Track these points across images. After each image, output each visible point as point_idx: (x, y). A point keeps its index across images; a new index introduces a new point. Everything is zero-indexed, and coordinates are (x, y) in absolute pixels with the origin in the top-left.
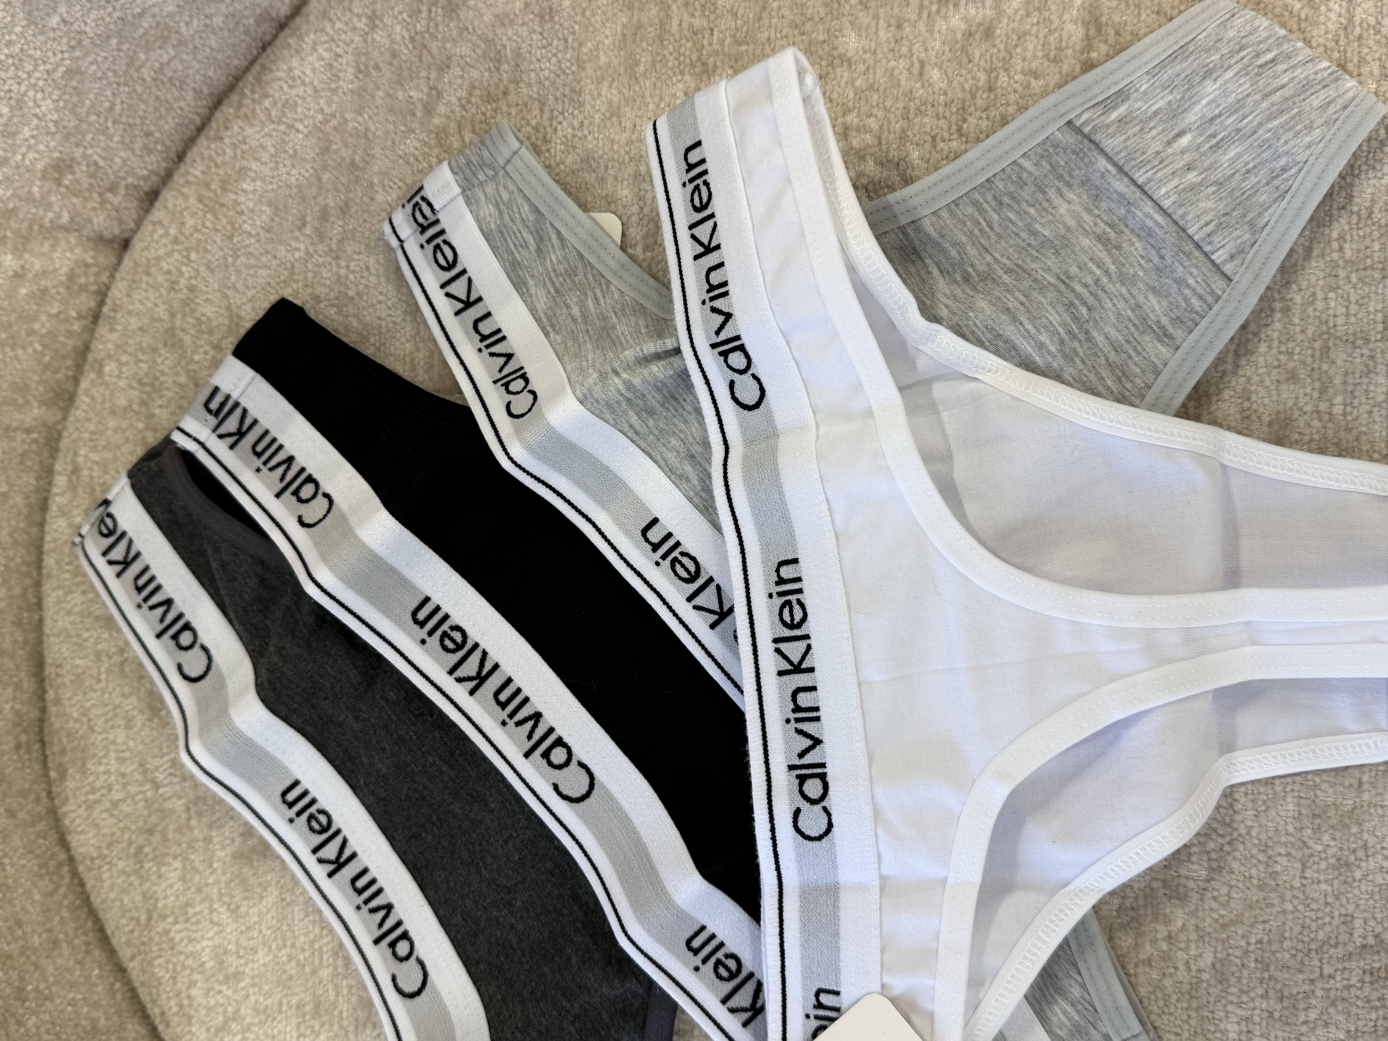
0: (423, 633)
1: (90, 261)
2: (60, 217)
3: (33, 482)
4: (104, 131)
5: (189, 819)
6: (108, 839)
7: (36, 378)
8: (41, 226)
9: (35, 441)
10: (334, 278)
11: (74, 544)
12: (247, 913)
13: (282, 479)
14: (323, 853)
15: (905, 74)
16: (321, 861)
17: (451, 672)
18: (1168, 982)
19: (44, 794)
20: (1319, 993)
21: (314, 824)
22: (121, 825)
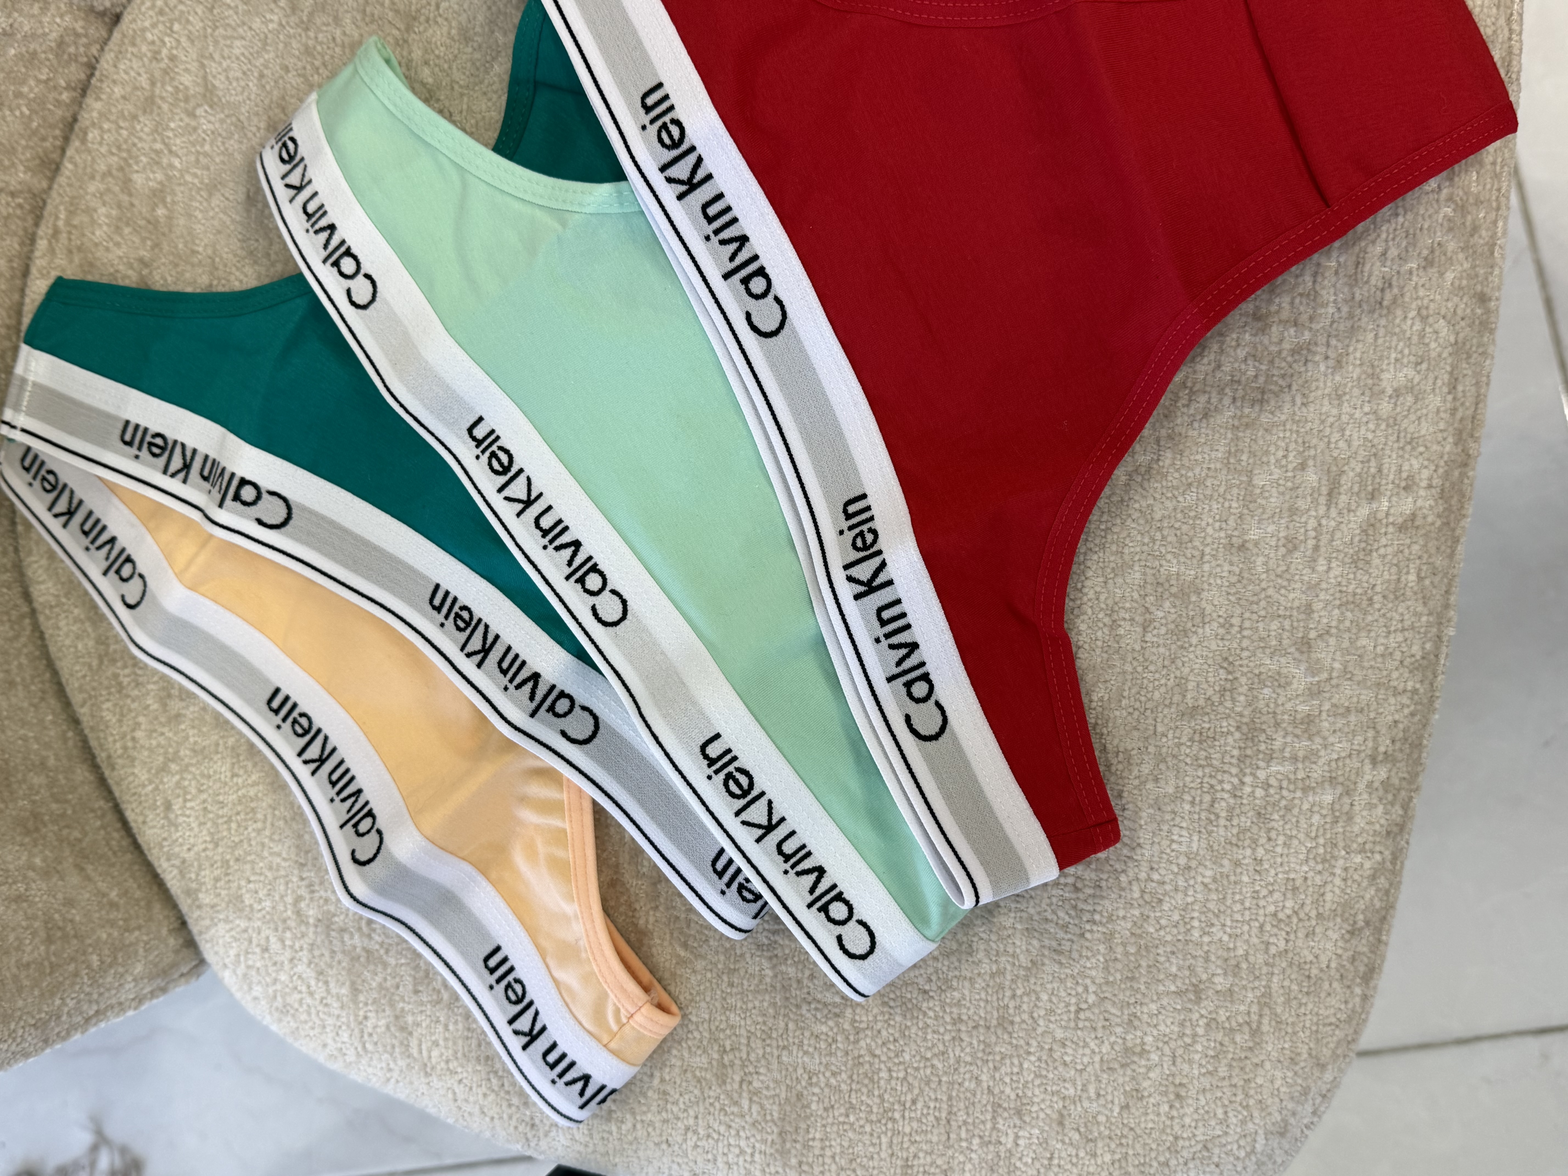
1: (80, 31)
3: (17, 247)
7: (23, 142)
9: (20, 206)
10: (302, 49)
19: (11, 549)
20: (1151, 749)
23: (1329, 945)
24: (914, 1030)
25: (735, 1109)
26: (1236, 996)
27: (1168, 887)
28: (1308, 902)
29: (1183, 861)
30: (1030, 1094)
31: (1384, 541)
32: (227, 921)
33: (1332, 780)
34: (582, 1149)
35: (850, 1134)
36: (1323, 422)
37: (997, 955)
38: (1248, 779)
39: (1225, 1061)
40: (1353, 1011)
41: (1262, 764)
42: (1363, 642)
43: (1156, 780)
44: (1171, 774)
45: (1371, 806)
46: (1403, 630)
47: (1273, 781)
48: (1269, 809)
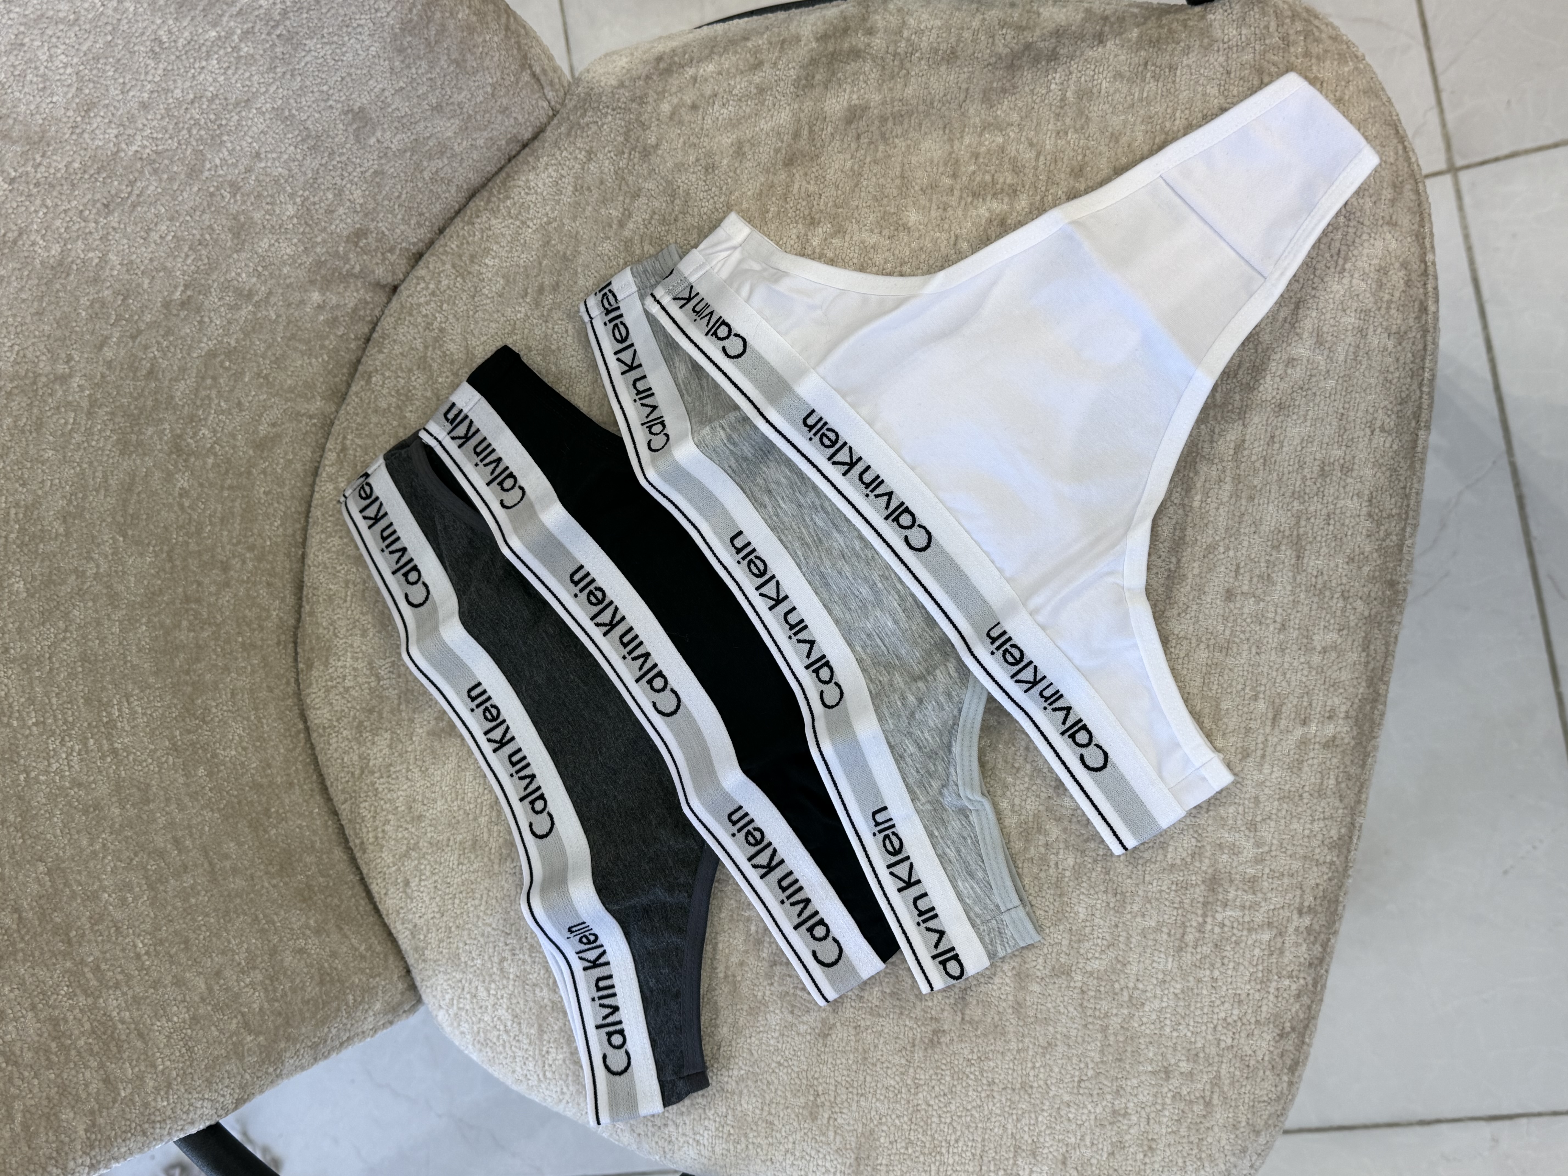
0: (576, 590)
1: (369, 299)
2: (353, 268)
3: (309, 454)
4: (392, 212)
5: (399, 704)
6: (338, 714)
7: (321, 380)
8: (340, 273)
9: (315, 424)
10: (543, 335)
11: (339, 502)
12: (433, 774)
13: (492, 473)
14: (492, 736)
15: (945, 242)
16: (489, 740)
17: (592, 619)
18: (1043, 875)
19: (293, 680)
20: (1140, 892)
21: (488, 714)
22: (349, 705)
23: (1264, 1044)
24: (959, 1087)
25: (823, 1139)
26: (1195, 1077)
27: (1149, 995)
28: (1250, 1011)
29: (1160, 976)
30: (1042, 1140)
31: (1312, 755)
32: (445, 973)
33: (1269, 924)
34: (706, 1161)
35: (909, 1163)
36: (1271, 667)
37: (1023, 1036)
38: (1209, 920)
39: (1185, 1124)
40: (1282, 1093)
41: (1219, 909)
42: (1295, 826)
43: (1143, 916)
44: (1154, 912)
45: (1297, 945)
46: (1324, 819)
47: (1227, 922)
48: (1224, 942)
